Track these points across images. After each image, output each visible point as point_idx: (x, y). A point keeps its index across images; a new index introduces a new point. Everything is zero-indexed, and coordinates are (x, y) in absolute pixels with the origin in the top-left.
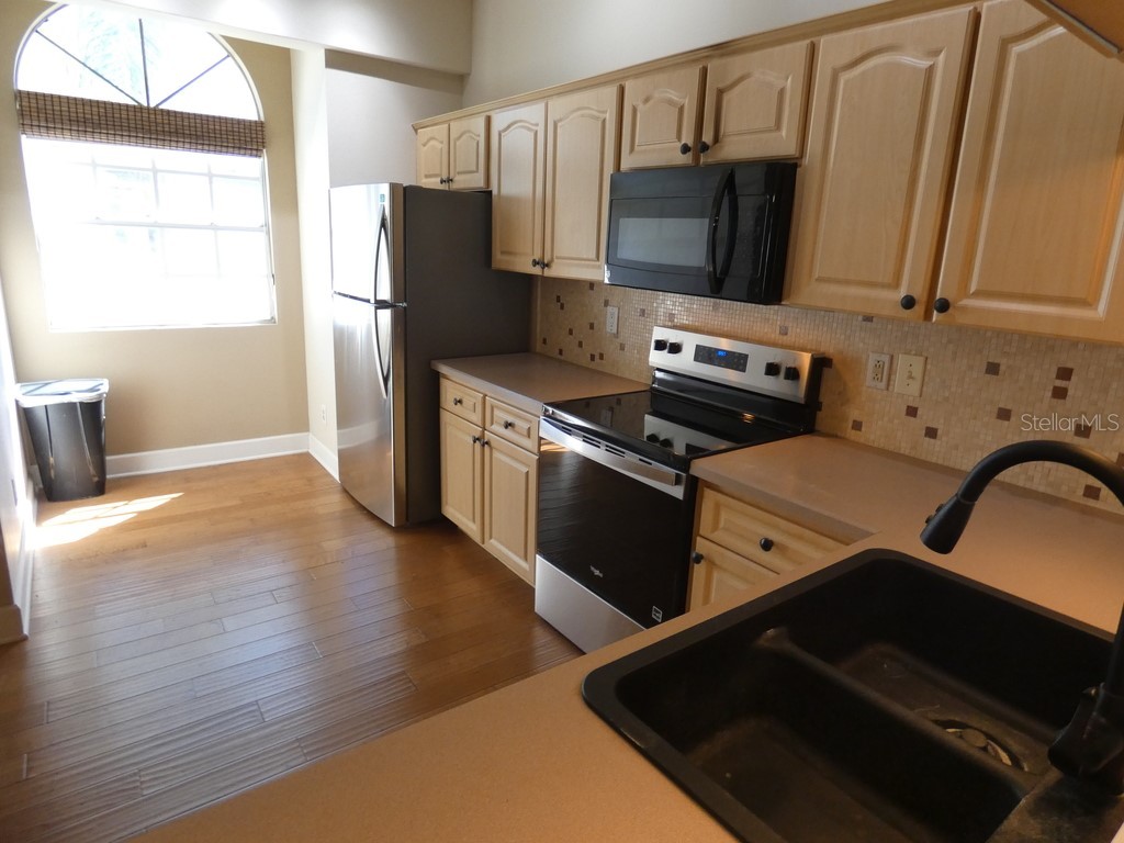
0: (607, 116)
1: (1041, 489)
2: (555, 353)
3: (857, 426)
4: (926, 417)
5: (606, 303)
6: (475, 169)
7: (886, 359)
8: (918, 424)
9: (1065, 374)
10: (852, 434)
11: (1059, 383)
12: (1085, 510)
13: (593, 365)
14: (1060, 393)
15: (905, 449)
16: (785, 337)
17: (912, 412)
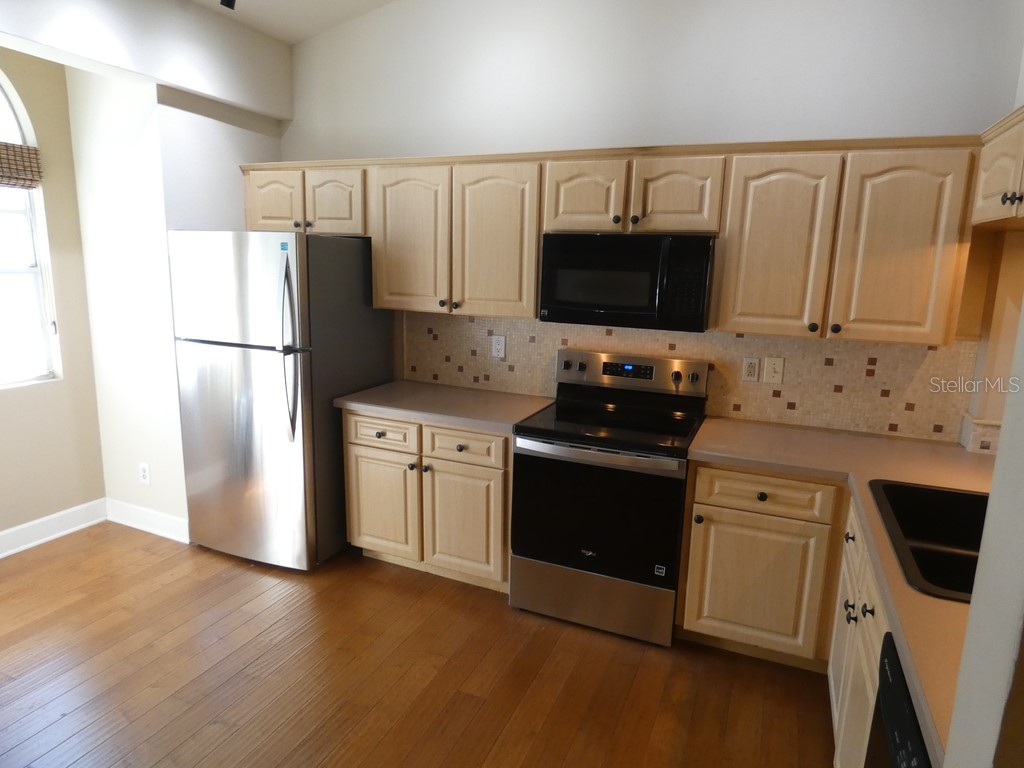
0: (527, 186)
1: (865, 430)
2: (429, 378)
3: (737, 408)
4: (787, 397)
5: (490, 333)
6: (347, 216)
7: (756, 361)
8: (782, 402)
9: (872, 361)
10: (734, 414)
11: (870, 367)
12: (889, 438)
13: (476, 386)
14: (870, 373)
15: (774, 418)
16: (673, 352)
17: (777, 394)
